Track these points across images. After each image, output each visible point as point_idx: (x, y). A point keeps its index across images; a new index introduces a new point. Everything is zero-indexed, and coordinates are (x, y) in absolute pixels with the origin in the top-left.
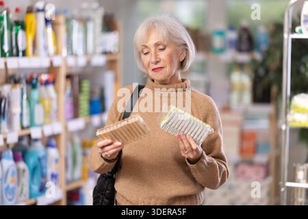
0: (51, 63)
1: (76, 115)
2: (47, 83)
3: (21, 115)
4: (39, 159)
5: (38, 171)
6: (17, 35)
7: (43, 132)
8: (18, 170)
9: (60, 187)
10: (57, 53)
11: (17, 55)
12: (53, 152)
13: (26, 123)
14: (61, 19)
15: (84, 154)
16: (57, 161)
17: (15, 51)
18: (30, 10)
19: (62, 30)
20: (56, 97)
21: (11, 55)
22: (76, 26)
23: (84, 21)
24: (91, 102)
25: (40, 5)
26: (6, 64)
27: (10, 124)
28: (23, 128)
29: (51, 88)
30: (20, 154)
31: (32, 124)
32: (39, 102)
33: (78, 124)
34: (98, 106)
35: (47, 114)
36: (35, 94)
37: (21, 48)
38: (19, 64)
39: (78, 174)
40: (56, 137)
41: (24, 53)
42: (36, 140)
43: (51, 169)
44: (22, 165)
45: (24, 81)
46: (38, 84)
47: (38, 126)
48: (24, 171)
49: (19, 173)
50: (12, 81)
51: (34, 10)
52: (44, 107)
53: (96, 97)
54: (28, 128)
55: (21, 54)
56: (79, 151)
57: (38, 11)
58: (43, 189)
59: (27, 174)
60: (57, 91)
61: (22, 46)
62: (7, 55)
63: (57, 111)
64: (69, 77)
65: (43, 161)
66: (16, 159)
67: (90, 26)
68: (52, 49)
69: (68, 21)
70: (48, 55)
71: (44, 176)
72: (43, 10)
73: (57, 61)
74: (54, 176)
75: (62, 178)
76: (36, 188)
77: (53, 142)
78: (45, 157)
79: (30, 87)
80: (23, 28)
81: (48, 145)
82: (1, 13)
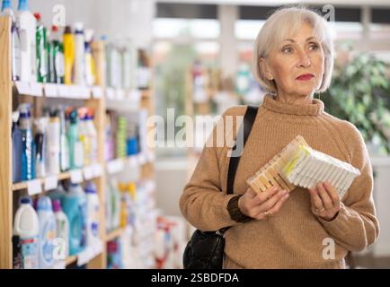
0: (92, 94)
1: (115, 156)
2: (86, 118)
3: (60, 155)
4: (80, 208)
5: (78, 221)
6: (54, 59)
7: (83, 176)
8: (57, 221)
9: (101, 238)
10: (96, 83)
11: (56, 82)
12: (93, 198)
13: (65, 165)
14: (101, 45)
15: (123, 200)
16: (97, 208)
17: (52, 79)
18: (67, 30)
19: (102, 57)
20: (92, 134)
21: (49, 81)
22: (115, 56)
24: (129, 142)
25: (79, 26)
26: (44, 91)
27: (48, 165)
28: (62, 171)
29: (90, 123)
30: (58, 202)
31: (72, 166)
32: (78, 140)
33: (116, 166)
34: (133, 147)
35: (87, 154)
36: (76, 130)
37: (59, 74)
38: (58, 92)
39: (116, 222)
40: (96, 180)
41: (63, 81)
42: (75, 185)
43: (90, 219)
44: (61, 215)
45: (62, 115)
46: (78, 119)
47: (77, 168)
48: (63, 222)
49: (60, 224)
50: (48, 114)
51: (73, 30)
52: (84, 145)
53: (132, 136)
54: (67, 170)
55: (59, 80)
56: (118, 196)
57: (77, 32)
58: (83, 243)
59: (67, 225)
60: (97, 127)
61: (61, 71)
62: (45, 80)
63: (97, 151)
64: (108, 112)
65: (83, 209)
66: (55, 208)
68: (90, 79)
69: (108, 48)
70: (88, 86)
71: (84, 227)
72: (81, 32)
73: (98, 93)
74: (94, 226)
75: (102, 229)
76: (76, 242)
77: (94, 187)
78: (85, 205)
79: (68, 122)
80: (62, 49)
81: (87, 191)
82: (38, 28)
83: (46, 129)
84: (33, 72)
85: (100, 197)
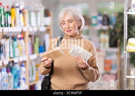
0: (22, 30)
1: (33, 53)
2: (20, 39)
3: (10, 52)
5: (17, 77)
6: (7, 18)
7: (19, 60)
8: (9, 76)
9: (27, 84)
10: (25, 25)
11: (8, 26)
12: (23, 69)
13: (12, 56)
14: (26, 11)
15: (37, 70)
16: (25, 72)
18: (13, 7)
19: (27, 15)
20: (24, 45)
21: (5, 26)
22: (33, 14)
23: (36, 12)
24: (40, 47)
25: (17, 5)
26: (3, 30)
27: (5, 56)
28: (10, 58)
29: (22, 41)
30: (9, 69)
31: (14, 56)
32: (17, 47)
33: (34, 57)
34: (42, 49)
35: (21, 52)
36: (16, 43)
37: (9, 23)
38: (8, 30)
39: (34, 78)
40: (24, 62)
41: (11, 26)
42: (16, 63)
43: (23, 76)
44: (10, 74)
45: (11, 38)
46: (17, 39)
47: (17, 57)
48: (11, 77)
50: (6, 38)
51: (15, 7)
52: (19, 49)
53: (42, 45)
54: (13, 58)
55: (9, 26)
56: (35, 68)
57: (17, 7)
58: (19, 85)
59: (13, 78)
60: (25, 42)
62: (3, 26)
63: (25, 51)
64: (30, 36)
65: (19, 72)
66: (7, 71)
67: (39, 14)
68: (22, 24)
69: (29, 12)
70: (21, 26)
71: (19, 79)
72: (19, 7)
73: (25, 29)
74: (24, 79)
75: (27, 80)
76: (16, 84)
77: (24, 64)
78: (20, 71)
79: (13, 40)
80: (10, 14)
81: (21, 66)
82: (1, 8)
83: (4, 43)
85: (26, 68)
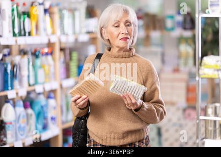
0: (49, 40)
1: (68, 76)
2: (47, 54)
3: (29, 76)
4: (42, 107)
5: (41, 115)
6: (24, 21)
7: (44, 89)
8: (27, 115)
9: (58, 126)
10: (53, 33)
11: (25, 35)
12: (52, 102)
13: (32, 82)
14: (55, 10)
16: (55, 108)
17: (23, 33)
19: (57, 17)
20: (54, 64)
21: (20, 35)
23: (72, 11)
24: (79, 67)
26: (16, 41)
27: (21, 82)
28: (30, 85)
29: (50, 57)
30: (28, 103)
31: (36, 83)
32: (42, 67)
33: (69, 82)
35: (47, 76)
36: (38, 62)
37: (27, 30)
38: (25, 41)
39: (70, 117)
40: (54, 91)
41: (30, 34)
42: (39, 94)
43: (50, 114)
44: (30, 111)
45: (30, 53)
46: (40, 55)
47: (40, 84)
48: (31, 115)
49: (28, 116)
50: (22, 53)
52: (45, 71)
54: (34, 85)
55: (27, 34)
57: (40, 4)
58: (45, 127)
59: (34, 118)
60: (54, 59)
61: (28, 28)
63: (55, 74)
64: (62, 50)
65: (45, 108)
66: (25, 107)
67: (77, 14)
68: (49, 30)
69: (60, 11)
70: (47, 35)
71: (45, 118)
72: (42, 4)
73: (54, 39)
74: (53, 119)
75: (59, 119)
76: (40, 127)
77: (52, 95)
78: (47, 105)
79: (34, 57)
80: (29, 16)
81: (49, 97)
82: (12, 6)
83: (19, 62)
84: (10, 32)
85: (56, 101)
